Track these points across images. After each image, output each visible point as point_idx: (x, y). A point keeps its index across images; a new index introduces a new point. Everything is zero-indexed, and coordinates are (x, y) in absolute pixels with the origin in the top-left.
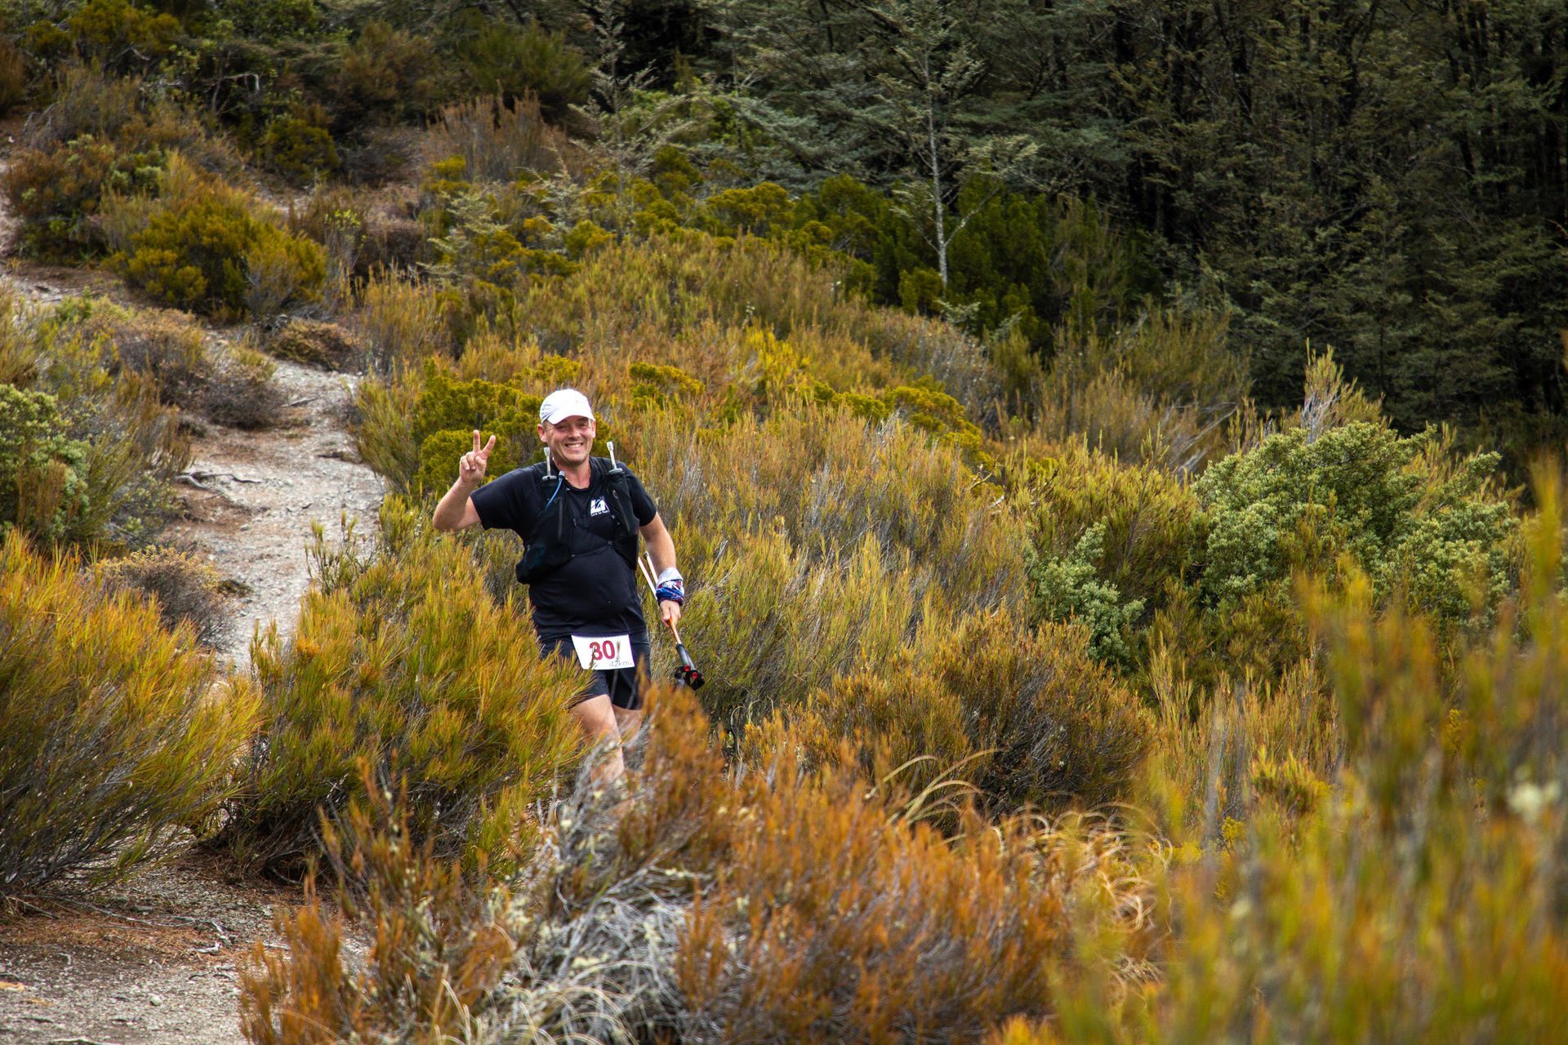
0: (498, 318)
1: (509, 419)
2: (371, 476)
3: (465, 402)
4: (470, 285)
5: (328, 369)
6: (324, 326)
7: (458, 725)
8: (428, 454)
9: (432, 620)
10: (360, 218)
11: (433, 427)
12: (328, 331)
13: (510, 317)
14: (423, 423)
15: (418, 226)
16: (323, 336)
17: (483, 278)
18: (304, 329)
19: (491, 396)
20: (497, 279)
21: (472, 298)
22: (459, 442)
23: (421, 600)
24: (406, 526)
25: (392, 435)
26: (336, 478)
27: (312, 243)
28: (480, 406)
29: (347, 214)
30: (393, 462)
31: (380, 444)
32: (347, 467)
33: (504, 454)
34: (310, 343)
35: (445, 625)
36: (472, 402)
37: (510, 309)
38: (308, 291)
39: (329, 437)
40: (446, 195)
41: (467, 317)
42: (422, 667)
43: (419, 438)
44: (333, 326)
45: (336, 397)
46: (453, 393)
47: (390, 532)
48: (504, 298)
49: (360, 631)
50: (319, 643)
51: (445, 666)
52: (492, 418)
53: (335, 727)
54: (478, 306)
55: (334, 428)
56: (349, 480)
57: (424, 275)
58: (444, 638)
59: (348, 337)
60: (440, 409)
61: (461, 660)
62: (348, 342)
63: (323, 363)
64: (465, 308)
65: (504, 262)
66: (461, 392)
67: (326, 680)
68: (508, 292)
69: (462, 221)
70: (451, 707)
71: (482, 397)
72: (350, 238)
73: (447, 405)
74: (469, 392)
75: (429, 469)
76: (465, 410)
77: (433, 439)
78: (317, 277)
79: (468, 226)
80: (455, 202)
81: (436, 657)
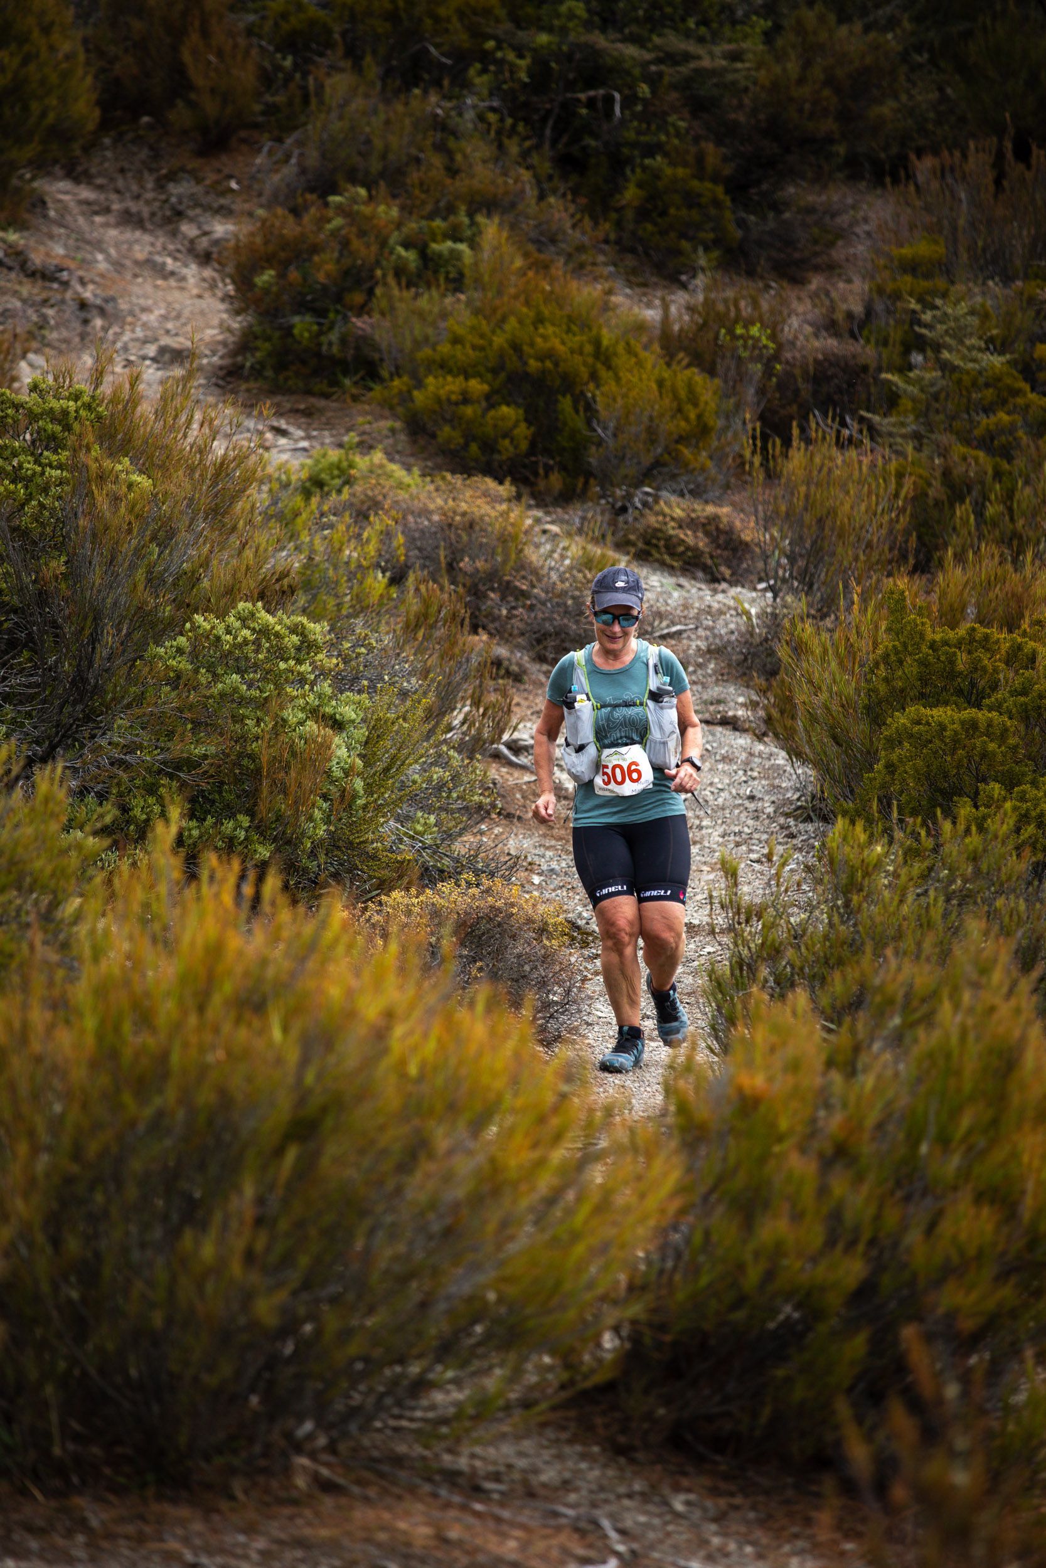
0: (991, 510)
1: (1024, 692)
2: (781, 758)
3: (952, 662)
4: (944, 453)
5: (714, 579)
6: (710, 509)
7: (989, 1228)
8: (893, 743)
9: (948, 1056)
10: (773, 337)
11: (900, 699)
12: (715, 518)
13: (1010, 510)
14: (883, 689)
15: (865, 351)
16: (711, 528)
17: (967, 442)
18: (678, 513)
19: (993, 653)
20: (987, 443)
21: (946, 473)
22: (942, 727)
23: (929, 1020)
24: (870, 869)
25: (835, 708)
26: (725, 759)
27: (698, 377)
28: (976, 667)
29: (755, 331)
30: (833, 749)
31: (813, 719)
32: (742, 741)
33: (1014, 749)
34: (689, 537)
35: (971, 1064)
36: (962, 660)
37: (1010, 494)
38: (686, 452)
39: (715, 691)
40: (914, 305)
41: (937, 503)
42: (932, 1130)
43: (875, 714)
44: (725, 510)
45: (729, 626)
46: (933, 646)
47: (844, 878)
48: (998, 475)
49: (830, 1064)
50: (770, 1079)
51: (970, 1132)
52: (994, 687)
53: (797, 1217)
54: (957, 490)
55: (722, 677)
56: (747, 763)
57: (873, 432)
58: (968, 1086)
59: (749, 530)
60: (911, 667)
61: (995, 1122)
62: (747, 536)
63: (705, 569)
64: (936, 491)
65: (1003, 417)
66: (946, 643)
67: (780, 1139)
68: (1005, 466)
69: (937, 347)
70: (979, 1198)
71: (980, 653)
72: (756, 369)
73: (924, 663)
74: (959, 645)
75: (891, 768)
76: (952, 675)
77: (901, 720)
78: (703, 430)
79: (946, 355)
80: (927, 317)
81: (955, 1113)
